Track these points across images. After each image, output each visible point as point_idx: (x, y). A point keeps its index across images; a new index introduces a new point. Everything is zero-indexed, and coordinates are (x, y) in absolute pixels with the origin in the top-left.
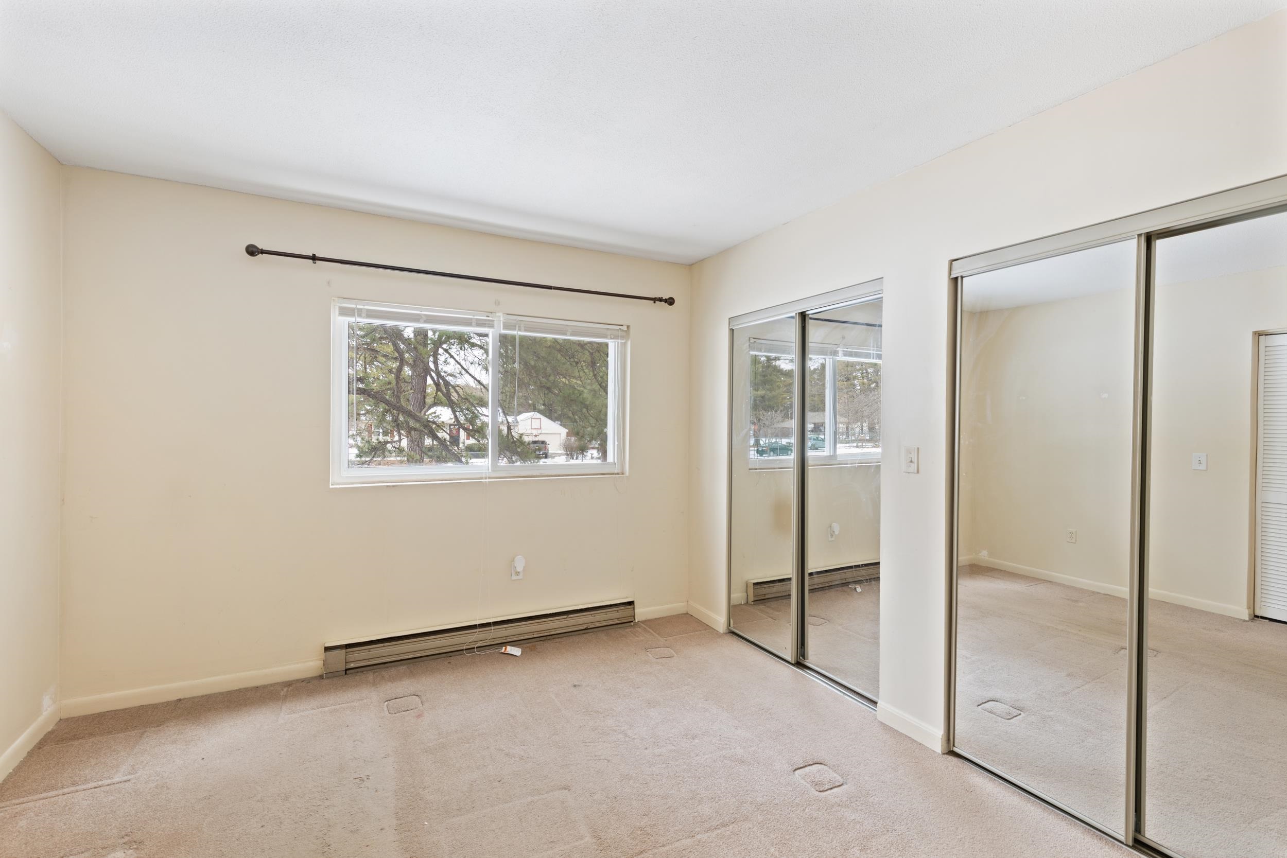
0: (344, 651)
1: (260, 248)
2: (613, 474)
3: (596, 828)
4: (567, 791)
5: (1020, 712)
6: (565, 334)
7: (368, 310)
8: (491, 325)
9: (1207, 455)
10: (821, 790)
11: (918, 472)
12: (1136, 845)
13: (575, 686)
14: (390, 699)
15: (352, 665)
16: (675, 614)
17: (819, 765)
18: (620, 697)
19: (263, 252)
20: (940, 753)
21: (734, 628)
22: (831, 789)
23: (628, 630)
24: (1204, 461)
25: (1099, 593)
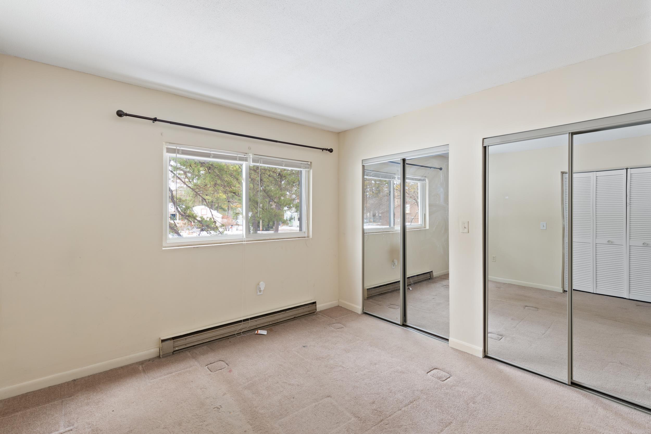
0: (172, 341)
1: (125, 113)
2: (305, 237)
3: (354, 413)
4: (329, 398)
5: (502, 337)
6: (282, 166)
7: (182, 150)
8: (246, 160)
9: (546, 223)
10: (443, 380)
11: (468, 232)
12: (572, 385)
13: (304, 346)
14: (207, 364)
15: (177, 348)
16: (333, 307)
17: (436, 370)
18: (329, 349)
19: (127, 115)
20: (482, 357)
21: (365, 311)
22: (446, 379)
23: (314, 316)
24: (545, 225)
25: (506, 284)
